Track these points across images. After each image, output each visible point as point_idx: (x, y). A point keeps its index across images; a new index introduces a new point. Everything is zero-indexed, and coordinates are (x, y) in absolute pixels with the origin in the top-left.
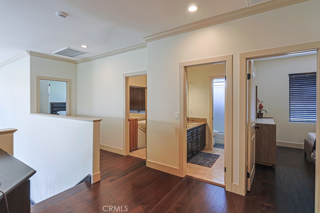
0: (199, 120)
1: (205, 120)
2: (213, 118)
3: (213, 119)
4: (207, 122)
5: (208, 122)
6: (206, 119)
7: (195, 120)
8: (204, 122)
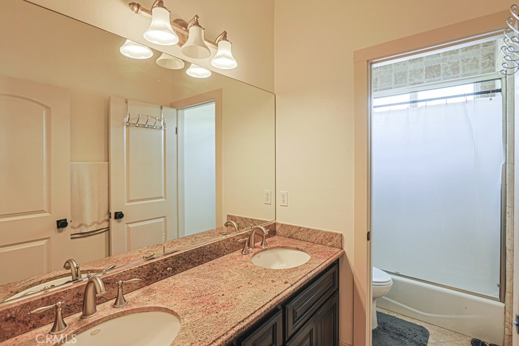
0: (313, 238)
1: (335, 240)
2: (369, 234)
3: (368, 239)
4: (346, 249)
5: (349, 248)
6: (341, 235)
7: (300, 235)
8: (332, 246)
